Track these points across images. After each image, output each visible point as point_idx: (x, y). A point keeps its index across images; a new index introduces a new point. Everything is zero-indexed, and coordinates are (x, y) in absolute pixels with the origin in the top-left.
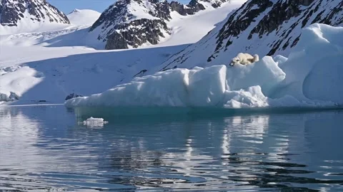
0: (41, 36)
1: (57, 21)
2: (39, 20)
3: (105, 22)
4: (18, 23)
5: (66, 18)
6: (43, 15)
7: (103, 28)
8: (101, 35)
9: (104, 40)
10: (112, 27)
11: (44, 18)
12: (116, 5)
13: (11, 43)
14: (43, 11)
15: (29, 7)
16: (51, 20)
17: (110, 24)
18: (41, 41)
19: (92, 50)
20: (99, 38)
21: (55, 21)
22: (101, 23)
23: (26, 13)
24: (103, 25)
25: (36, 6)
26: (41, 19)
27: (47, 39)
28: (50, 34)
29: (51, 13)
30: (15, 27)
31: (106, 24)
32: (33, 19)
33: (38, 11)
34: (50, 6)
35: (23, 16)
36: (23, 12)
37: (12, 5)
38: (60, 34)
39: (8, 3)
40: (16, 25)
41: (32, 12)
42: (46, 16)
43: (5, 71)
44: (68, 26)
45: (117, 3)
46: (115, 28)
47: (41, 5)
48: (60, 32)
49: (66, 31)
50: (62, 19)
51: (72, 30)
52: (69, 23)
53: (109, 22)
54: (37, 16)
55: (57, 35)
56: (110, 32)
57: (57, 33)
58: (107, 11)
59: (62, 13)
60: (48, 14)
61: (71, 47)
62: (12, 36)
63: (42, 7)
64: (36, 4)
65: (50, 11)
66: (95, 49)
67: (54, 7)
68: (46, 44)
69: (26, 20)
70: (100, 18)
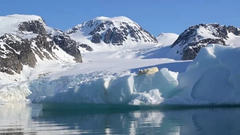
0: (139, 51)
1: (149, 41)
2: (137, 41)
5: (155, 39)
6: (140, 38)
7: (180, 45)
8: (179, 50)
9: (181, 54)
10: (186, 44)
11: (141, 39)
12: (189, 29)
13: (118, 57)
14: (140, 35)
15: (131, 32)
16: (145, 41)
18: (138, 55)
19: (172, 61)
20: (177, 53)
21: (147, 41)
22: (179, 42)
23: (129, 37)
24: (180, 43)
25: (135, 32)
26: (139, 40)
27: (143, 53)
28: (144, 50)
29: (145, 36)
30: (121, 46)
31: (182, 42)
32: (133, 40)
33: (137, 35)
34: (144, 31)
35: (126, 38)
36: (127, 35)
37: (119, 31)
38: (151, 50)
39: (117, 30)
40: (122, 44)
41: (132, 36)
42: (142, 38)
43: (113, 75)
44: (156, 45)
45: (190, 28)
46: (189, 45)
47: (139, 31)
48: (151, 48)
49: (155, 48)
50: (153, 40)
51: (159, 47)
52: (157, 42)
53: (184, 41)
54: (136, 38)
55: (149, 51)
56: (185, 48)
57: (149, 49)
58: (183, 34)
59: (152, 36)
60: (143, 37)
61: (158, 59)
62: (119, 52)
64: (135, 30)
65: (145, 34)
66: (175, 60)
67: (147, 32)
68: (143, 57)
69: (129, 41)
70: (179, 39)
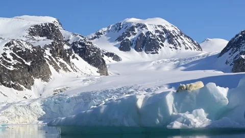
0: (178, 62)
1: (191, 49)
2: (176, 49)
3: (232, 49)
4: (159, 51)
5: (199, 46)
6: (179, 44)
7: (230, 54)
8: (229, 60)
9: (231, 65)
10: (238, 52)
11: (181, 47)
12: (241, 34)
13: (153, 68)
14: (180, 40)
15: (168, 37)
16: (187, 48)
17: (236, 51)
18: (178, 66)
19: (220, 73)
20: (227, 63)
21: (189, 49)
22: (229, 49)
23: (166, 43)
24: (230, 51)
25: (174, 37)
26: (178, 47)
27: (183, 64)
28: (185, 60)
29: (186, 42)
30: (156, 54)
31: (232, 50)
32: (170, 47)
33: (176, 41)
34: (185, 36)
35: (163, 45)
36: (163, 41)
37: (154, 36)
38: (193, 60)
39: (151, 35)
40: (157, 53)
41: (170, 42)
42: (182, 45)
43: (147, 92)
44: (201, 53)
45: (242, 32)
46: (241, 54)
47: (178, 35)
48: (194, 58)
49: (199, 57)
50: (195, 47)
51: (203, 56)
52: (202, 50)
53: (235, 49)
54: (175, 45)
55: (191, 61)
56: (236, 57)
57: (191, 59)
58: (233, 39)
59: (195, 42)
60: (184, 43)
61: (203, 71)
62: (153, 62)
63: (179, 38)
64: (174, 35)
65: (186, 40)
66: (223, 72)
67: (188, 37)
68: (183, 68)
69: (166, 49)
70: (228, 45)
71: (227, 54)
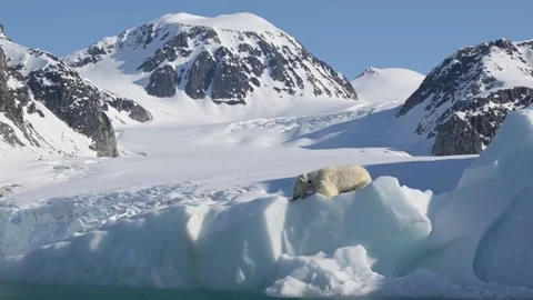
0: (295, 125)
1: (329, 93)
2: (291, 92)
3: (432, 95)
4: (248, 98)
5: (349, 87)
6: (300, 81)
7: (428, 108)
8: (424, 122)
9: (430, 136)
10: (448, 105)
11: (302, 87)
12: (459, 57)
13: (231, 140)
14: (300, 72)
15: (272, 63)
16: (318, 92)
17: (445, 100)
18: (294, 136)
19: (402, 156)
20: (419, 130)
21: (325, 94)
22: (426, 96)
23: (265, 78)
24: (428, 101)
25: (286, 62)
26: (296, 89)
27: (308, 131)
28: (313, 121)
29: (317, 75)
30: (240, 106)
31: (434, 98)
32: (278, 90)
33: (290, 73)
34: (315, 61)
35: (257, 84)
36: (258, 73)
37: (236, 59)
38: (334, 122)
39: (227, 57)
40: (243, 102)
41: (277, 75)
42: (305, 83)
43: (214, 199)
44: (351, 105)
45: (460, 52)
46: (456, 108)
47: (297, 59)
48: (335, 116)
49: (349, 114)
50: (340, 88)
51: (360, 113)
52: (356, 97)
53: (442, 95)
54: (288, 84)
55: (328, 124)
56: (443, 117)
57: (328, 119)
58: (438, 70)
59: (340, 76)
60: (311, 79)
61: (357, 151)
62: (233, 126)
63: (298, 65)
64: (286, 57)
65: (316, 71)
66: (410, 153)
67: (323, 64)
68: (307, 142)
69: (264, 93)
70: (423, 87)
71: (419, 108)
